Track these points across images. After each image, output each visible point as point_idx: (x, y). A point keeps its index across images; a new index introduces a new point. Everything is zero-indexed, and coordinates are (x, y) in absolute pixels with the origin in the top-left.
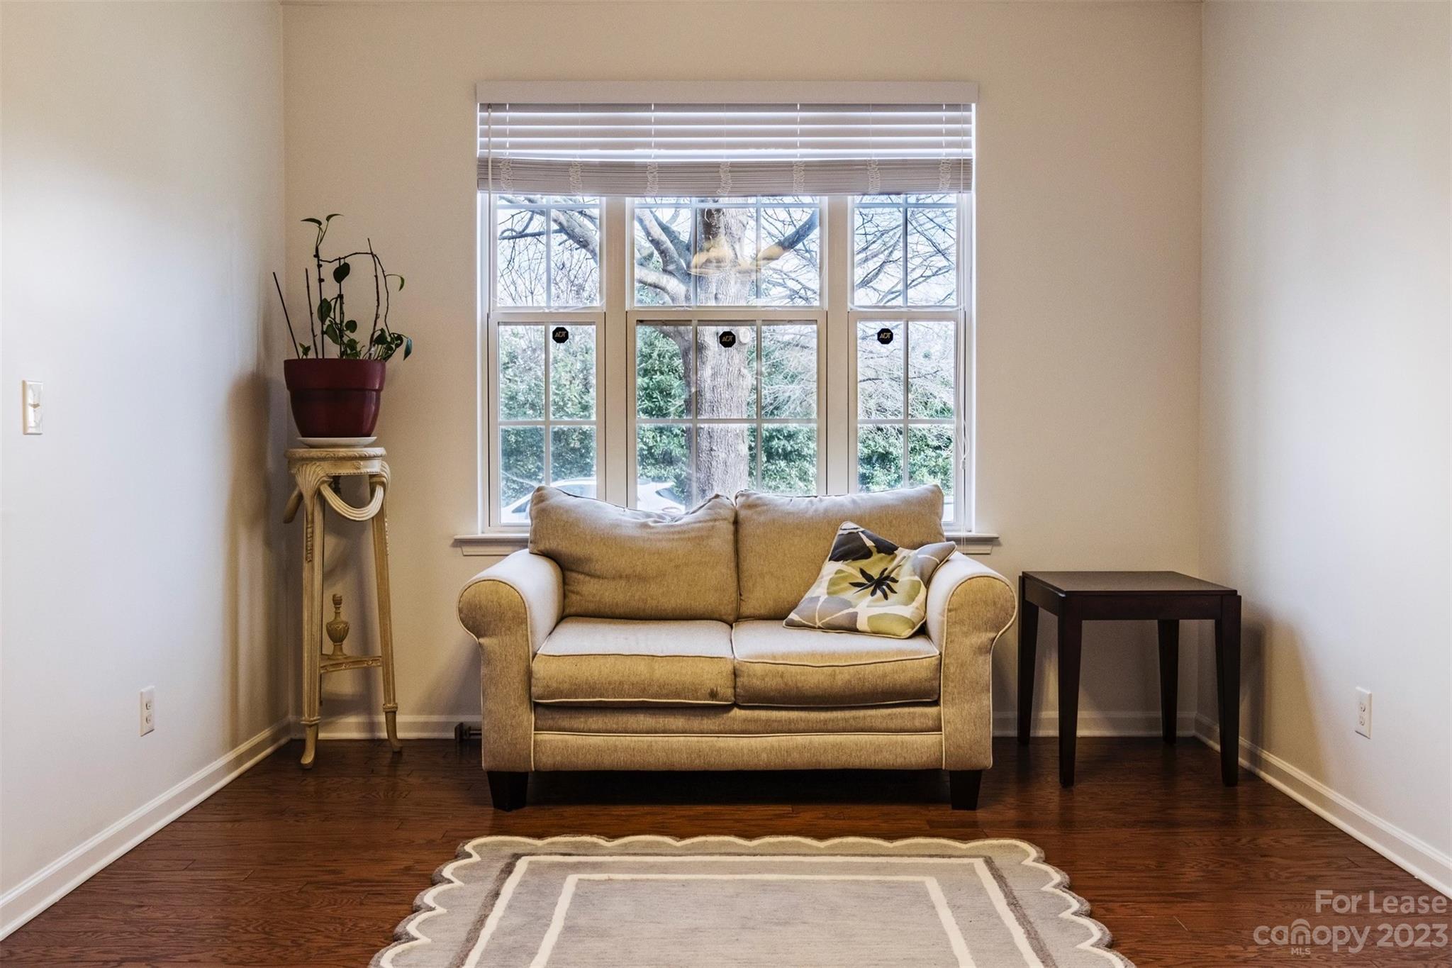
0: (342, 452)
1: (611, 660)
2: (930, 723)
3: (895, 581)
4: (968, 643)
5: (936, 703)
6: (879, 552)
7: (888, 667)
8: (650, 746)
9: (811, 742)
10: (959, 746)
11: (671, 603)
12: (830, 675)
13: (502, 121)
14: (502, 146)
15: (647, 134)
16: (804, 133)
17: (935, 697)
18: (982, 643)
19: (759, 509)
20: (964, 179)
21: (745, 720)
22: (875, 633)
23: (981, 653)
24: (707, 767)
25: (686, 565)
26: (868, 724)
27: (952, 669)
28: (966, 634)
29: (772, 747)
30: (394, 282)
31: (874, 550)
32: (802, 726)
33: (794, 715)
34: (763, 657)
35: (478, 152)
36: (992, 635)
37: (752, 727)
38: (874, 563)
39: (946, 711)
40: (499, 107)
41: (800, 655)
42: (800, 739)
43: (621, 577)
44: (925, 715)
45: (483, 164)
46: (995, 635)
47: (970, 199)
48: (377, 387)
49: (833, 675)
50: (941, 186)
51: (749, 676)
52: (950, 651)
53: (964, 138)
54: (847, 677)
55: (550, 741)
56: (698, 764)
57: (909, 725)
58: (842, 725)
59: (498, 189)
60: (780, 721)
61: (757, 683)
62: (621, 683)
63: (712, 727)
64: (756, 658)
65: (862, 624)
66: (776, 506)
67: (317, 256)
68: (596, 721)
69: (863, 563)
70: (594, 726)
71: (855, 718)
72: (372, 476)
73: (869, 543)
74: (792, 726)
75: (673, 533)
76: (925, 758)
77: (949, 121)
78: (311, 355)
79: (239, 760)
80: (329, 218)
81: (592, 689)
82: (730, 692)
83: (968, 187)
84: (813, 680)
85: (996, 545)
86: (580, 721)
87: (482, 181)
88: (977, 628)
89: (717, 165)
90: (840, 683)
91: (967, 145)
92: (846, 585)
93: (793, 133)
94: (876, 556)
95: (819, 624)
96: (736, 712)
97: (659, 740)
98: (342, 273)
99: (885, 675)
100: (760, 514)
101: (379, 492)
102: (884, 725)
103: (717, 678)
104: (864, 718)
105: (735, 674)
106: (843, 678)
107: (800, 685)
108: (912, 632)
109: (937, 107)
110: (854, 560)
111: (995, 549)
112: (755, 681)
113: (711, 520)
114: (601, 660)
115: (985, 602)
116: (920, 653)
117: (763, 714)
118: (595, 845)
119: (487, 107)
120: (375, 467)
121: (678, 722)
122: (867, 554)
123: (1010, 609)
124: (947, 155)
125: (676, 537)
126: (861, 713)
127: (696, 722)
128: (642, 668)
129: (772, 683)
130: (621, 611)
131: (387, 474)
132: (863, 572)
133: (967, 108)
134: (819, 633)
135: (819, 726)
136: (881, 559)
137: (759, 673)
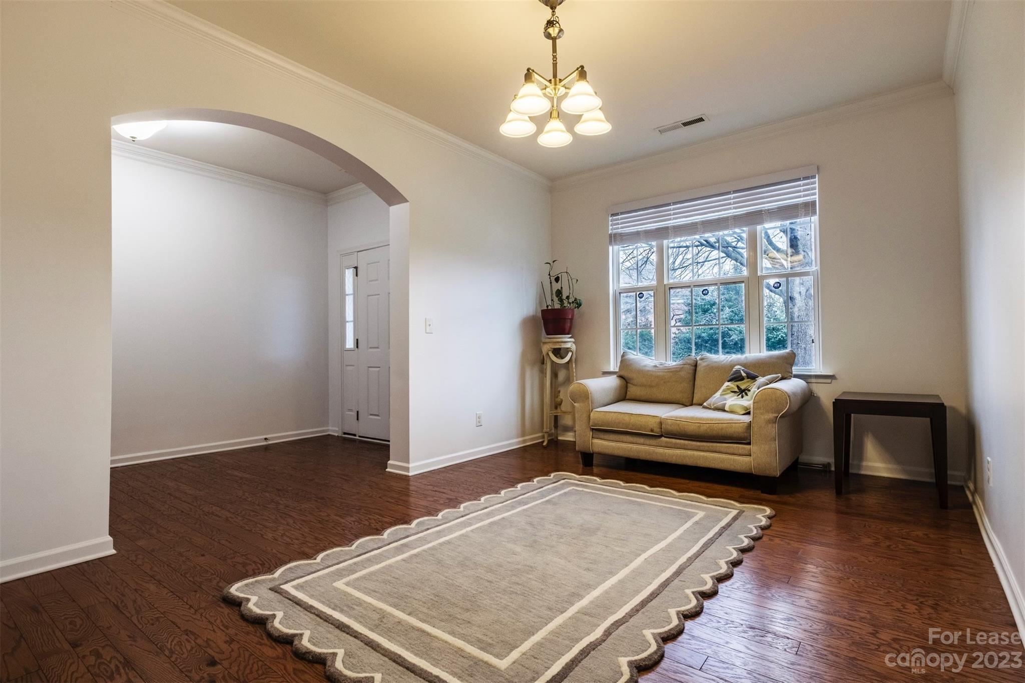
0: (555, 340)
1: (617, 414)
2: (747, 453)
3: (749, 391)
4: (763, 417)
5: (749, 444)
6: (748, 378)
7: (725, 425)
8: (631, 448)
9: (693, 455)
10: (759, 464)
11: (661, 396)
12: (698, 427)
13: (618, 219)
14: (618, 228)
15: (670, 215)
16: (735, 203)
17: (748, 441)
18: (770, 418)
19: (704, 360)
20: (812, 210)
21: (666, 442)
22: (732, 412)
23: (770, 423)
24: (652, 459)
25: (669, 382)
26: (718, 449)
27: (756, 429)
28: (762, 414)
29: (678, 454)
30: (574, 281)
31: (746, 378)
32: (689, 447)
33: (686, 442)
34: (672, 417)
35: (610, 232)
36: (776, 415)
37: (669, 445)
38: (744, 383)
39: (753, 448)
40: (617, 214)
41: (687, 418)
42: (690, 453)
43: (643, 386)
44: (744, 448)
45: (610, 235)
46: (777, 415)
47: (815, 219)
48: (570, 317)
49: (699, 427)
50: (800, 215)
51: (665, 424)
52: (755, 421)
53: (811, 191)
54: (705, 428)
55: (597, 443)
56: (648, 458)
57: (736, 452)
58: (706, 448)
59: (616, 244)
60: (680, 444)
61: (669, 428)
62: (619, 423)
63: (654, 444)
64: (670, 417)
65: (727, 408)
66: (711, 359)
67: (549, 275)
68: (612, 436)
69: (738, 383)
70: (611, 439)
71: (712, 446)
72: (568, 348)
73: (744, 374)
74: (685, 447)
75: (666, 369)
76: (744, 468)
77: (804, 185)
78: (550, 308)
79: (524, 441)
80: (554, 262)
81: (608, 424)
82: (659, 430)
83: (814, 213)
84: (691, 429)
85: (834, 379)
86: (607, 436)
87: (611, 243)
88: (768, 412)
89: (696, 223)
90: (702, 430)
91: (814, 194)
92: (729, 391)
93: (730, 204)
94: (746, 380)
95: (712, 407)
96: (663, 439)
97: (635, 447)
98: (557, 280)
99: (722, 429)
100: (704, 362)
101: (570, 354)
102: (725, 451)
103: (653, 424)
104: (716, 446)
105: (661, 423)
106: (703, 428)
107: (686, 429)
108: (744, 412)
109: (799, 180)
110: (735, 381)
111: (833, 381)
112: (668, 426)
113: (683, 365)
114: (613, 414)
115: (771, 400)
116: (740, 420)
117: (674, 441)
118: (596, 480)
119: (613, 215)
120: (568, 345)
121: (641, 440)
122: (742, 379)
123: (785, 404)
124: (803, 200)
125: (666, 371)
126: (715, 444)
127: (648, 441)
128: (627, 418)
129: (674, 428)
130: (642, 399)
131: (574, 347)
132: (738, 387)
133: (814, 177)
134: (711, 411)
135: (696, 448)
136: (748, 382)
137: (670, 423)
